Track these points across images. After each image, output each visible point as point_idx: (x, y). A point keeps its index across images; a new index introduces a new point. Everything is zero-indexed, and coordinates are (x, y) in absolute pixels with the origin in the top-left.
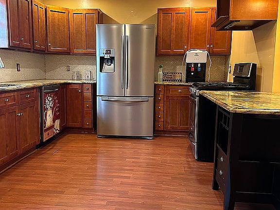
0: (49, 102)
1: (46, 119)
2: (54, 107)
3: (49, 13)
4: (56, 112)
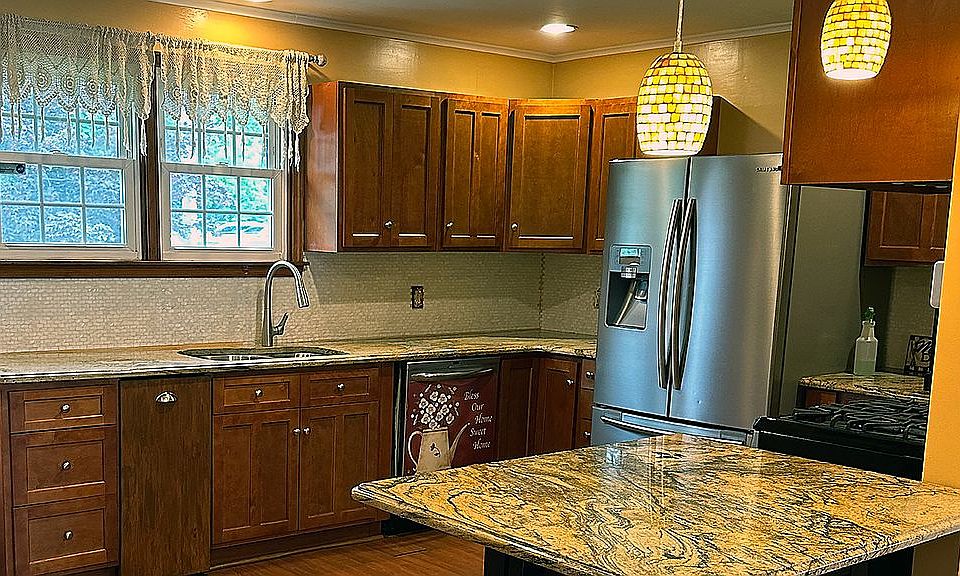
1: (415, 455)
2: (458, 423)
4: (468, 440)
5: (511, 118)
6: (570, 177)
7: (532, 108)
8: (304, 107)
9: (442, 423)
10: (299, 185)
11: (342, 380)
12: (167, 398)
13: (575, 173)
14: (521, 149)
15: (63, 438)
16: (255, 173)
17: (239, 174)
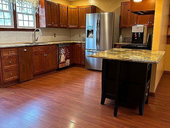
0: (63, 51)
1: (61, 58)
2: (66, 53)
3: (69, 9)
4: (67, 56)
5: (67, 8)
6: (76, 17)
7: (70, 7)
8: (38, 4)
9: (64, 53)
10: (37, 17)
11: (51, 47)
12: (25, 50)
13: (77, 17)
14: (69, 13)
15: (10, 57)
16: (31, 14)
17: (28, 14)
